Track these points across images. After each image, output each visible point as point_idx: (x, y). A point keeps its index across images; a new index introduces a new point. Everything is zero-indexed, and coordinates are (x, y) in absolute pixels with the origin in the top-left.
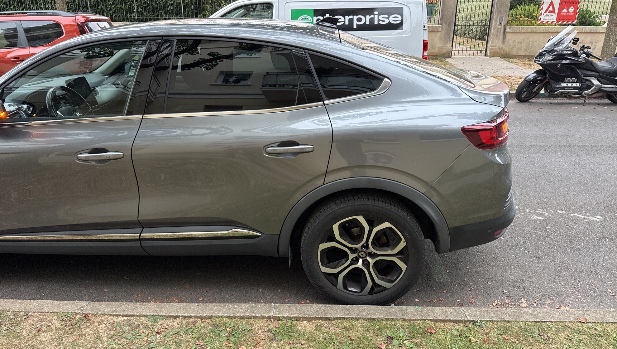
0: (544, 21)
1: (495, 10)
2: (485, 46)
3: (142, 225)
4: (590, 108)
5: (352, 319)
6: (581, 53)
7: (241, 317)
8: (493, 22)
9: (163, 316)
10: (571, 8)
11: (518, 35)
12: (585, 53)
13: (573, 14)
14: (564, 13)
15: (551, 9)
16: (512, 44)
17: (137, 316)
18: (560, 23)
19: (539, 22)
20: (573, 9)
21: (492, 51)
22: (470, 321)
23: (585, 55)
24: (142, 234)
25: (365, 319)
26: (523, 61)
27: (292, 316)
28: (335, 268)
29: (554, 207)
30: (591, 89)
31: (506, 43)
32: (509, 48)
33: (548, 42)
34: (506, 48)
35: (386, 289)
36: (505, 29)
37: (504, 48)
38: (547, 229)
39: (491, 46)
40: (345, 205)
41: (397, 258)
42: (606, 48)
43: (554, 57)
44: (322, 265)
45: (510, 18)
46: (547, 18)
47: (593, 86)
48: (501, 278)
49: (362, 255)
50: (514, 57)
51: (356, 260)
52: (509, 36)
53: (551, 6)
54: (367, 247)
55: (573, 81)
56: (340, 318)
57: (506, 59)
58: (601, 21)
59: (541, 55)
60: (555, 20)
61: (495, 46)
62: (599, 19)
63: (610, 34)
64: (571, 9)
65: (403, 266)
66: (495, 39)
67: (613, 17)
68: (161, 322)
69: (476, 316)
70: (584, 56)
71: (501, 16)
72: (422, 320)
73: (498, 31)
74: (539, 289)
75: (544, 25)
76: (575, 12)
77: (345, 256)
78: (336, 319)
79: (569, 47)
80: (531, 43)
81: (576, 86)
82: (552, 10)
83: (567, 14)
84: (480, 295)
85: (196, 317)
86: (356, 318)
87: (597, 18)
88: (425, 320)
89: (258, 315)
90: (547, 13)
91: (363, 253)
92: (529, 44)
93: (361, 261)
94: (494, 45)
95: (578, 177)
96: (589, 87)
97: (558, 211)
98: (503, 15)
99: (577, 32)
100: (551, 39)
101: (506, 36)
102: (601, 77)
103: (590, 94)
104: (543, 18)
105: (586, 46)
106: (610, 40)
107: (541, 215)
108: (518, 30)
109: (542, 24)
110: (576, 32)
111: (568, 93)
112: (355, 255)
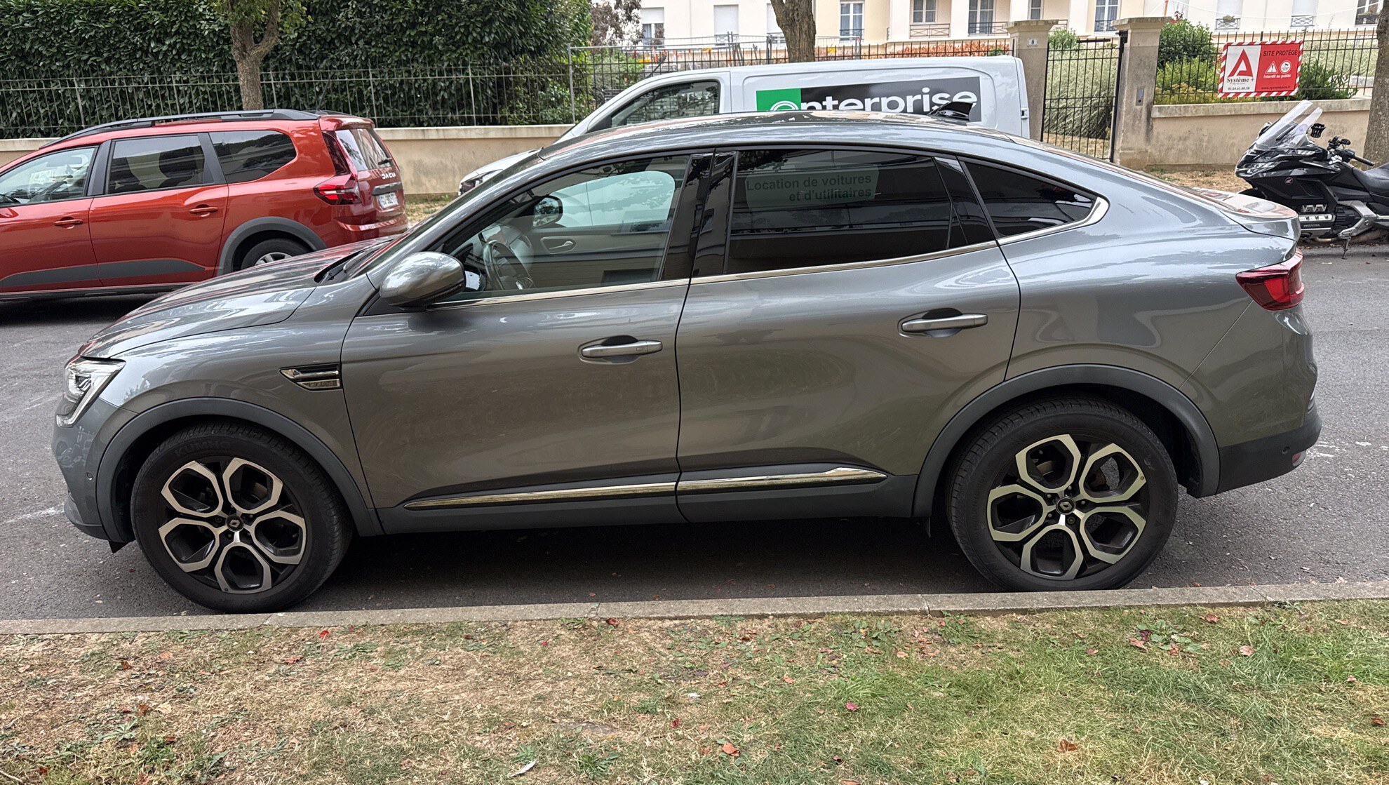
0: (1229, 93)
1: (1126, 73)
2: (1110, 150)
3: (679, 467)
4: (1357, 262)
5: (1069, 609)
6: (1331, 153)
7: (874, 613)
8: (1125, 100)
9: (740, 616)
10: (1284, 64)
11: (1178, 123)
12: (1339, 153)
13: (1289, 76)
14: (1271, 74)
15: (1243, 67)
16: (1166, 142)
17: (694, 618)
18: (1264, 94)
19: (1220, 95)
20: (1289, 66)
21: (1126, 158)
22: (1273, 604)
23: (1341, 158)
24: (680, 483)
25: (1092, 608)
26: (1192, 177)
27: (963, 609)
28: (1018, 532)
29: (1346, 436)
30: (1357, 225)
31: (1154, 141)
32: (1160, 151)
33: (1260, 134)
34: (1154, 152)
35: (1108, 565)
36: (1149, 113)
37: (1149, 151)
38: (1346, 473)
39: (1123, 149)
40: (1039, 416)
41: (1131, 508)
42: (1372, 143)
43: (1278, 163)
44: (994, 528)
45: (1159, 90)
46: (1237, 86)
47: (1359, 220)
48: (1289, 549)
49: (1066, 506)
50: (1174, 168)
51: (1054, 517)
52: (1158, 127)
53: (1243, 62)
54: (1074, 490)
55: (1319, 210)
56: (1048, 610)
57: (1155, 173)
58: (1347, 89)
59: (1249, 161)
60: (1252, 89)
61: (1130, 149)
62: (1344, 84)
63: (1380, 113)
64: (1286, 67)
65: (1140, 522)
66: (1129, 134)
67: (1383, 80)
68: (739, 625)
69: (1281, 595)
70: (1336, 159)
71: (1139, 85)
72: (1189, 605)
73: (1135, 117)
74: (1363, 562)
75: (1230, 100)
76: (1292, 71)
77: (1035, 509)
78: (1041, 611)
79: (1306, 143)
80: (1206, 139)
81: (1325, 219)
82: (1245, 69)
83: (1278, 76)
84: (1262, 576)
85: (795, 615)
86: (1076, 608)
87: (1339, 82)
88: (1195, 605)
89: (903, 609)
90: (1235, 77)
91: (1067, 503)
92: (1201, 140)
93: (1063, 518)
94: (1130, 145)
95: (1376, 386)
96: (1351, 222)
97: (1357, 443)
98: (1143, 83)
99: (1321, 111)
100: (1267, 128)
101: (1152, 127)
102: (1375, 200)
103: (1355, 234)
104: (1227, 87)
105: (1340, 140)
106: (1380, 125)
107: (1327, 450)
108: (1176, 113)
109: (1226, 99)
110: (1319, 111)
111: (1311, 234)
112: (1053, 508)
